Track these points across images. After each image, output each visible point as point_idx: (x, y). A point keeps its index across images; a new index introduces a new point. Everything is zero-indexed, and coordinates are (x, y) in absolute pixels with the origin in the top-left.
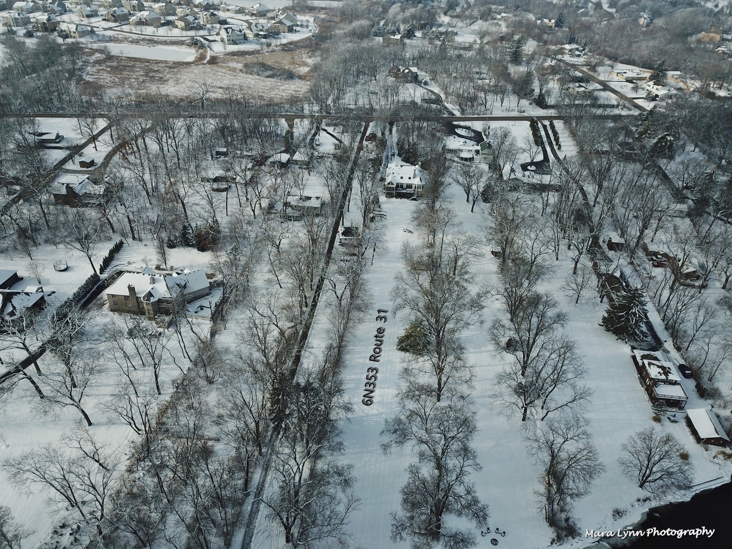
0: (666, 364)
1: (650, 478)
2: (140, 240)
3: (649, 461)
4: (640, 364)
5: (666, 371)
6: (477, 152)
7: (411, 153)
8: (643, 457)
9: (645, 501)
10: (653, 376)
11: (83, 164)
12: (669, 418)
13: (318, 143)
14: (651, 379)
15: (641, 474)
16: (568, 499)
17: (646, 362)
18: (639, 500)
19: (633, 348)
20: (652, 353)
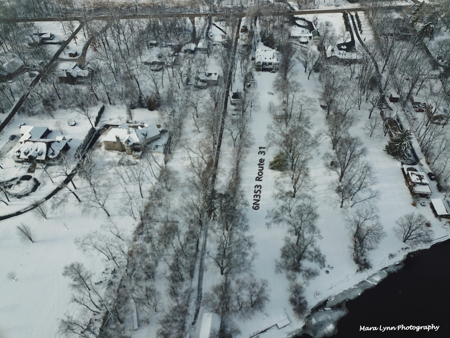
0: (421, 174)
1: (409, 238)
2: (114, 104)
3: (410, 229)
4: (406, 173)
5: (421, 178)
6: (310, 37)
7: (270, 40)
8: (407, 227)
9: (406, 249)
10: (413, 181)
11: (71, 55)
12: (421, 204)
13: (211, 35)
14: (412, 182)
15: (405, 236)
16: (366, 250)
17: (410, 172)
18: (403, 249)
19: (402, 164)
20: (413, 166)
